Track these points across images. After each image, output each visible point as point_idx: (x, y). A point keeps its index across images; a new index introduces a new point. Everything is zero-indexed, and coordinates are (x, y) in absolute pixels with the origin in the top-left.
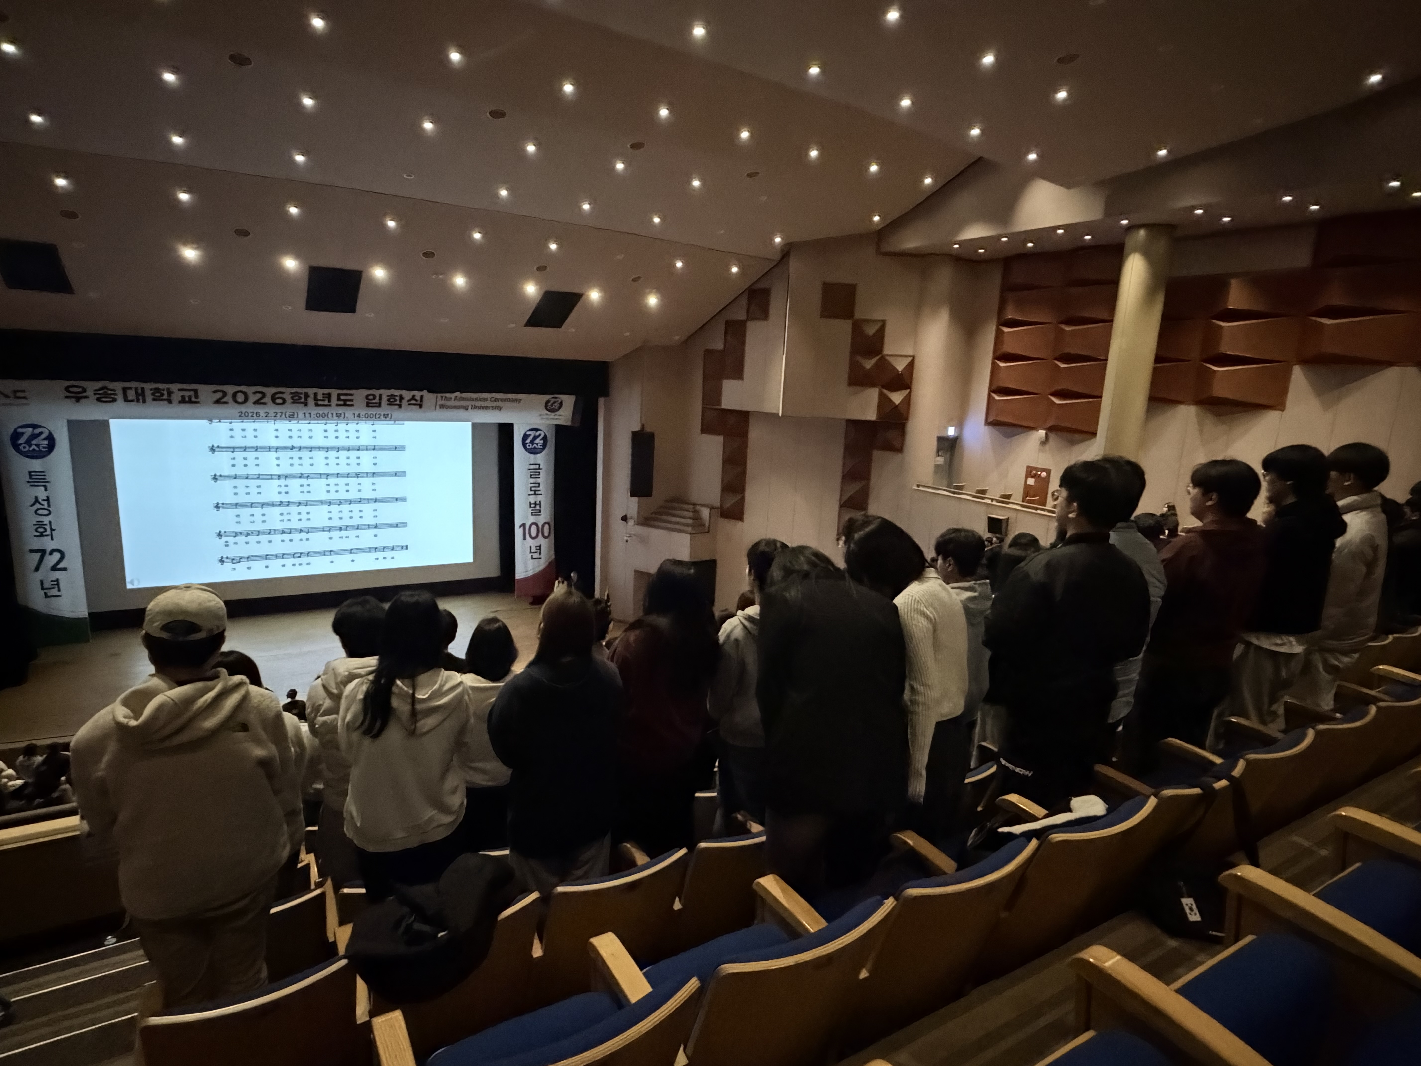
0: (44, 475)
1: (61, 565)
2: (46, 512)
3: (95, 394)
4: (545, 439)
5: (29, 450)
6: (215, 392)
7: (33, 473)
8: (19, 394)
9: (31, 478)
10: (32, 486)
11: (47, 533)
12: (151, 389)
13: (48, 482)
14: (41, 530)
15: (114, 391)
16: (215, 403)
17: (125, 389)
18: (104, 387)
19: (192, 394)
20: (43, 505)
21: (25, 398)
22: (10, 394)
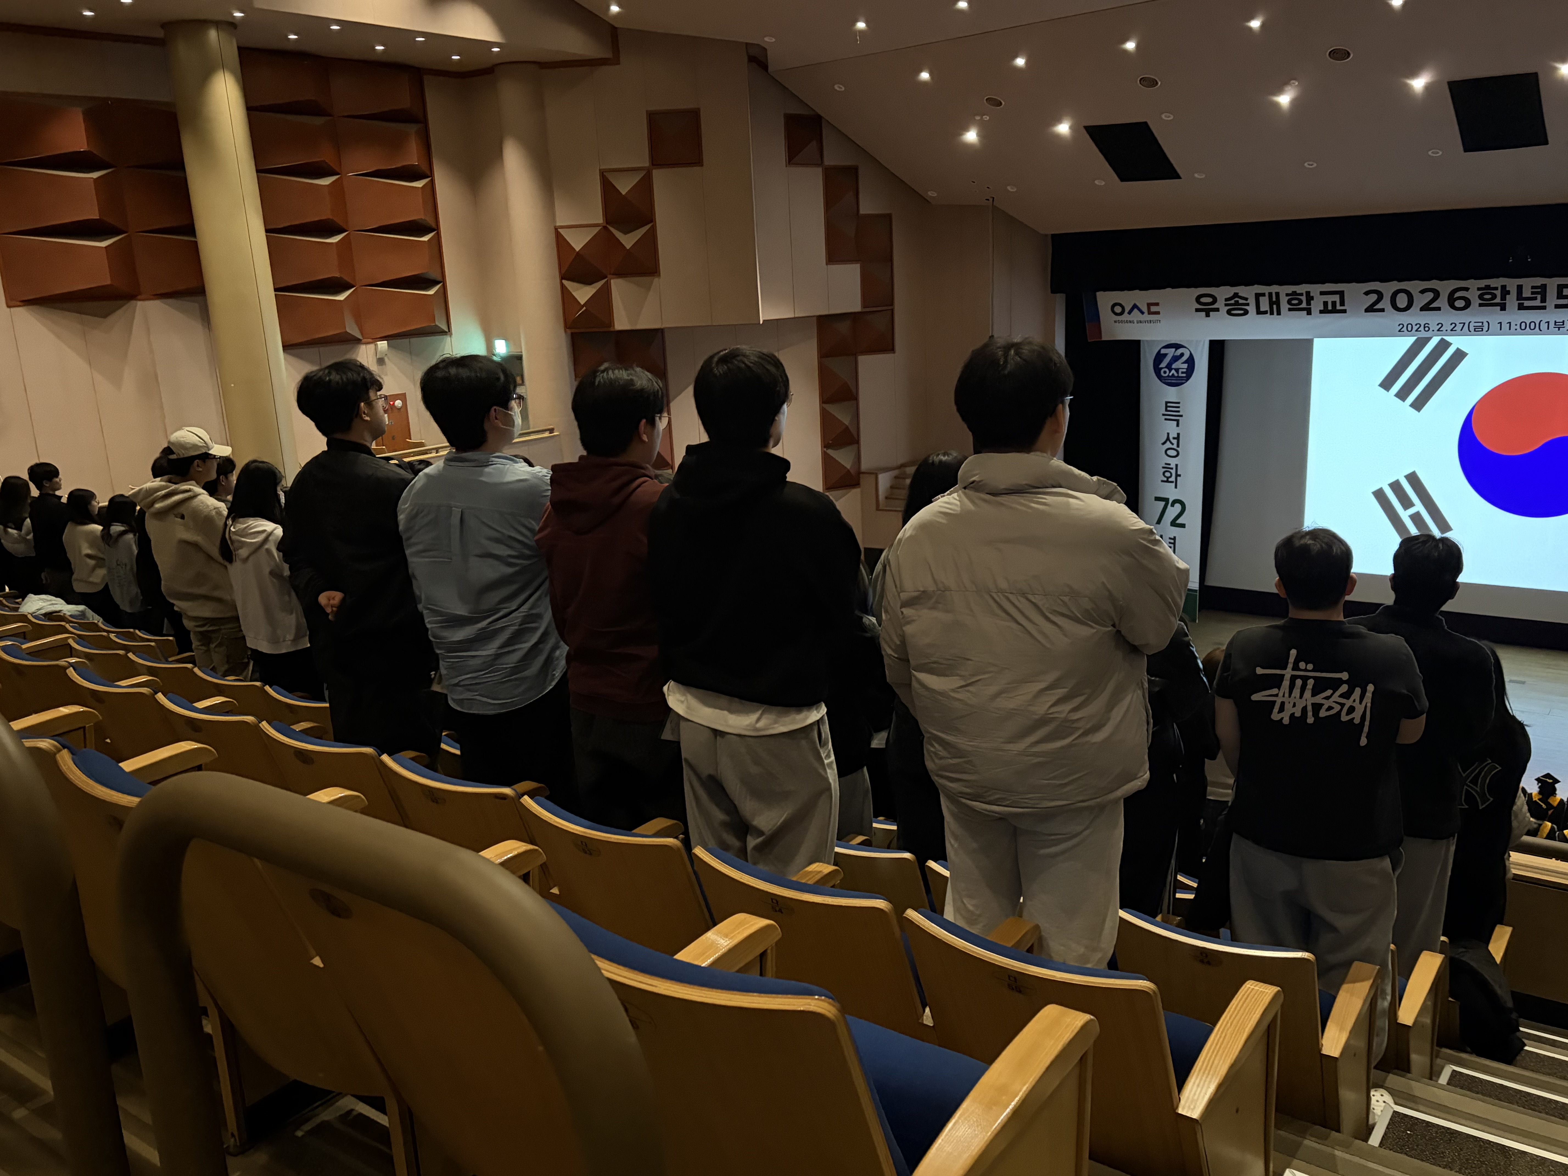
0: (1179, 407)
1: (1180, 520)
2: (1175, 453)
3: (1226, 305)
5: (1168, 376)
6: (1367, 293)
7: (1169, 405)
8: (1153, 309)
9: (1166, 410)
10: (1166, 419)
11: (1173, 479)
12: (1287, 295)
13: (1181, 416)
14: (1168, 474)
15: (1246, 299)
16: (1367, 310)
17: (1258, 296)
18: (1236, 295)
19: (1337, 298)
20: (1173, 444)
21: (1158, 313)
22: (1145, 309)
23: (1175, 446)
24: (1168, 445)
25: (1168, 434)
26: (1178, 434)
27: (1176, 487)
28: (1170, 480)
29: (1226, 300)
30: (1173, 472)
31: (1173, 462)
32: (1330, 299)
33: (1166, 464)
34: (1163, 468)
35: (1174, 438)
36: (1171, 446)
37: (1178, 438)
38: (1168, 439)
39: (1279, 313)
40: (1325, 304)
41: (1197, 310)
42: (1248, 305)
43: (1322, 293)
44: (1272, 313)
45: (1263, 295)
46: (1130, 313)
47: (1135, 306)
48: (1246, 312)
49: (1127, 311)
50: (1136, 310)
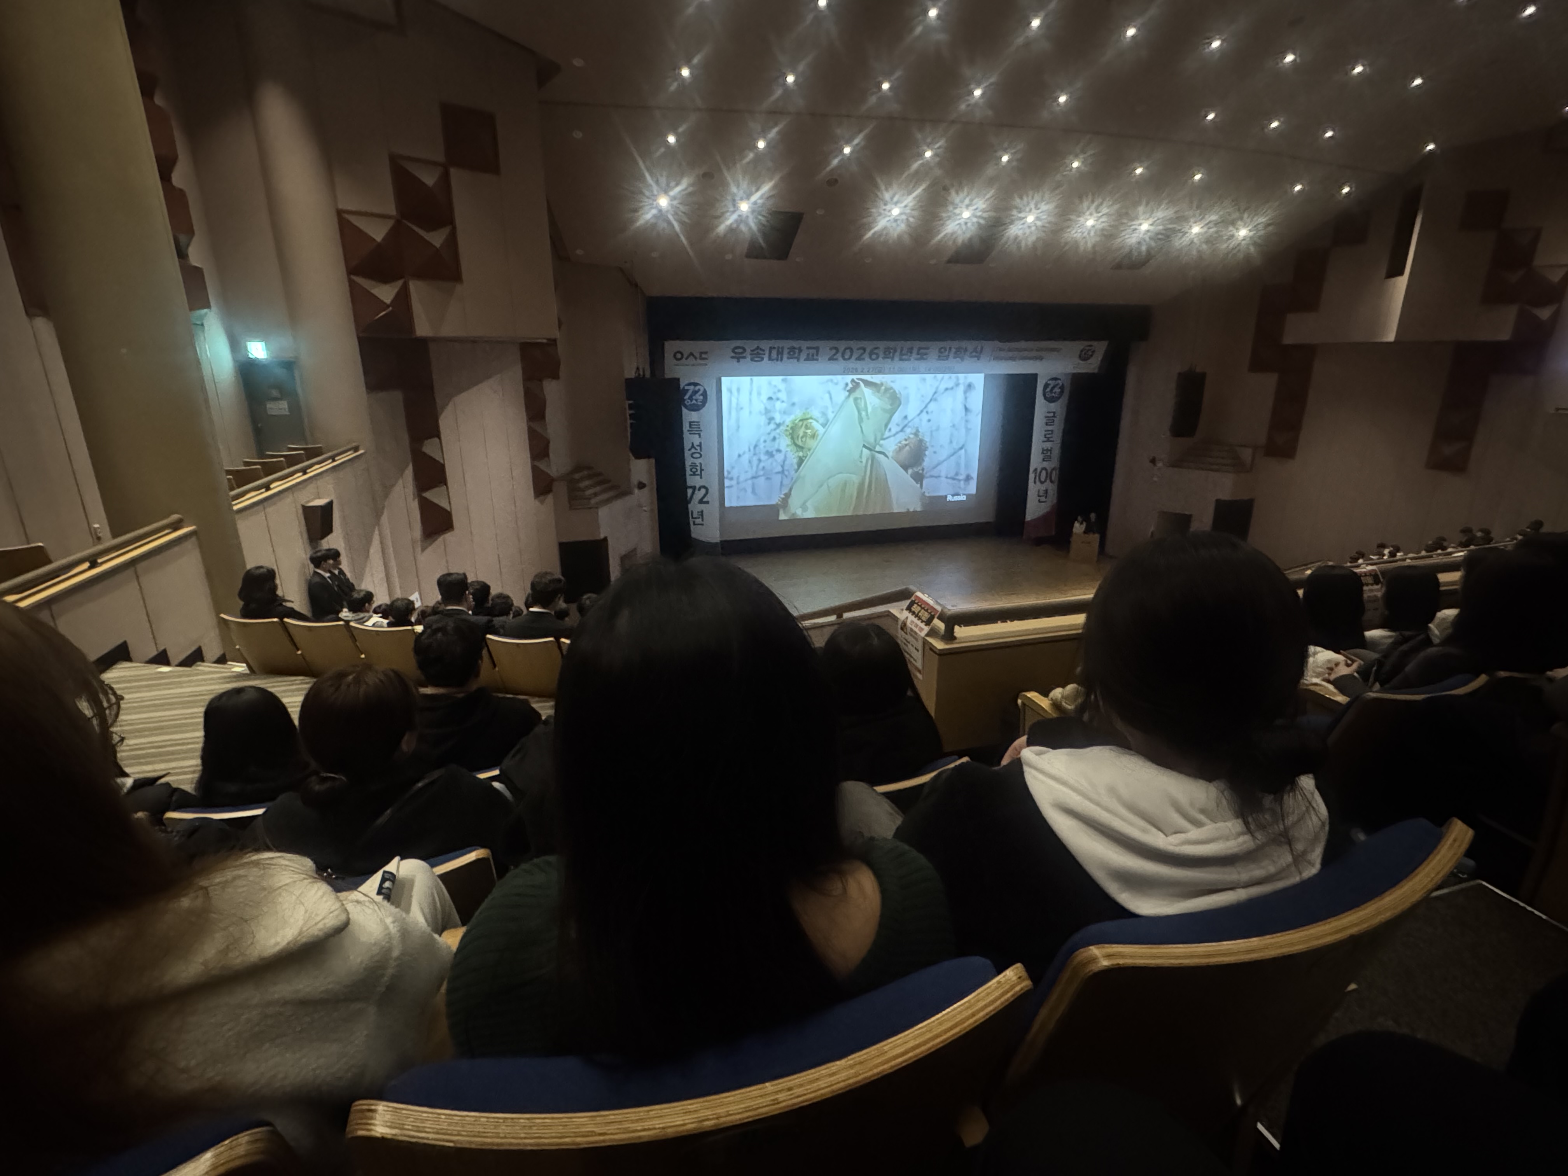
0: (699, 425)
1: (705, 500)
2: (698, 455)
3: (751, 354)
4: (1062, 388)
5: (690, 405)
6: (831, 348)
7: (693, 423)
8: (704, 356)
9: (691, 427)
10: (690, 434)
11: (699, 472)
12: (788, 348)
13: (701, 431)
14: (694, 470)
15: (764, 351)
16: (830, 359)
17: (771, 349)
18: (758, 348)
19: (814, 351)
20: (697, 449)
21: (706, 359)
22: (698, 355)
23: (699, 451)
24: (693, 450)
25: (693, 444)
26: (700, 443)
27: (701, 478)
28: (697, 473)
29: (752, 351)
30: (699, 468)
31: (697, 462)
32: (811, 351)
33: (692, 463)
34: (691, 466)
35: (698, 446)
36: (696, 451)
37: (700, 445)
38: (693, 446)
39: (781, 360)
40: (808, 355)
41: (732, 357)
42: (764, 354)
43: (808, 348)
44: (777, 360)
45: (774, 348)
46: (687, 359)
47: (691, 354)
48: (762, 359)
49: (685, 356)
50: (692, 356)
